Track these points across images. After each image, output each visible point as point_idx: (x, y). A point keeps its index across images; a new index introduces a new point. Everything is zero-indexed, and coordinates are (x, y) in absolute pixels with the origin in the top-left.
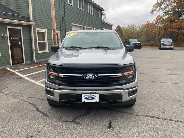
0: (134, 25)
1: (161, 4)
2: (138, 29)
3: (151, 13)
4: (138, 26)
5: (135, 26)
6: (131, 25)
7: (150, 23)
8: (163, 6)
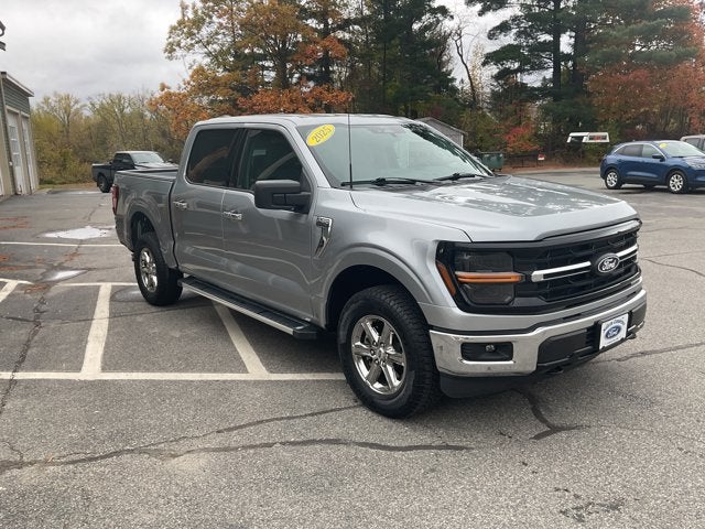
0: (68, 98)
1: (198, 23)
2: (87, 113)
3: (166, 54)
4: (88, 103)
5: (76, 102)
6: (55, 94)
7: (172, 91)
8: (205, 31)
